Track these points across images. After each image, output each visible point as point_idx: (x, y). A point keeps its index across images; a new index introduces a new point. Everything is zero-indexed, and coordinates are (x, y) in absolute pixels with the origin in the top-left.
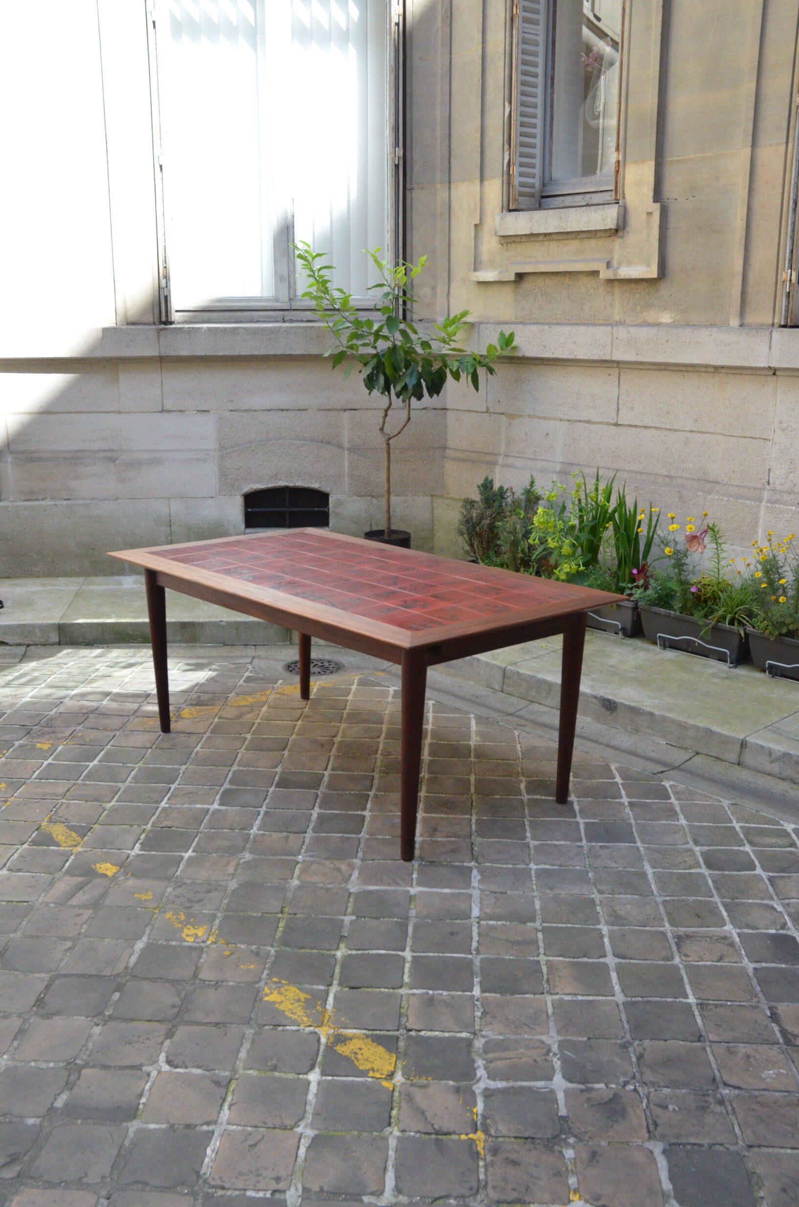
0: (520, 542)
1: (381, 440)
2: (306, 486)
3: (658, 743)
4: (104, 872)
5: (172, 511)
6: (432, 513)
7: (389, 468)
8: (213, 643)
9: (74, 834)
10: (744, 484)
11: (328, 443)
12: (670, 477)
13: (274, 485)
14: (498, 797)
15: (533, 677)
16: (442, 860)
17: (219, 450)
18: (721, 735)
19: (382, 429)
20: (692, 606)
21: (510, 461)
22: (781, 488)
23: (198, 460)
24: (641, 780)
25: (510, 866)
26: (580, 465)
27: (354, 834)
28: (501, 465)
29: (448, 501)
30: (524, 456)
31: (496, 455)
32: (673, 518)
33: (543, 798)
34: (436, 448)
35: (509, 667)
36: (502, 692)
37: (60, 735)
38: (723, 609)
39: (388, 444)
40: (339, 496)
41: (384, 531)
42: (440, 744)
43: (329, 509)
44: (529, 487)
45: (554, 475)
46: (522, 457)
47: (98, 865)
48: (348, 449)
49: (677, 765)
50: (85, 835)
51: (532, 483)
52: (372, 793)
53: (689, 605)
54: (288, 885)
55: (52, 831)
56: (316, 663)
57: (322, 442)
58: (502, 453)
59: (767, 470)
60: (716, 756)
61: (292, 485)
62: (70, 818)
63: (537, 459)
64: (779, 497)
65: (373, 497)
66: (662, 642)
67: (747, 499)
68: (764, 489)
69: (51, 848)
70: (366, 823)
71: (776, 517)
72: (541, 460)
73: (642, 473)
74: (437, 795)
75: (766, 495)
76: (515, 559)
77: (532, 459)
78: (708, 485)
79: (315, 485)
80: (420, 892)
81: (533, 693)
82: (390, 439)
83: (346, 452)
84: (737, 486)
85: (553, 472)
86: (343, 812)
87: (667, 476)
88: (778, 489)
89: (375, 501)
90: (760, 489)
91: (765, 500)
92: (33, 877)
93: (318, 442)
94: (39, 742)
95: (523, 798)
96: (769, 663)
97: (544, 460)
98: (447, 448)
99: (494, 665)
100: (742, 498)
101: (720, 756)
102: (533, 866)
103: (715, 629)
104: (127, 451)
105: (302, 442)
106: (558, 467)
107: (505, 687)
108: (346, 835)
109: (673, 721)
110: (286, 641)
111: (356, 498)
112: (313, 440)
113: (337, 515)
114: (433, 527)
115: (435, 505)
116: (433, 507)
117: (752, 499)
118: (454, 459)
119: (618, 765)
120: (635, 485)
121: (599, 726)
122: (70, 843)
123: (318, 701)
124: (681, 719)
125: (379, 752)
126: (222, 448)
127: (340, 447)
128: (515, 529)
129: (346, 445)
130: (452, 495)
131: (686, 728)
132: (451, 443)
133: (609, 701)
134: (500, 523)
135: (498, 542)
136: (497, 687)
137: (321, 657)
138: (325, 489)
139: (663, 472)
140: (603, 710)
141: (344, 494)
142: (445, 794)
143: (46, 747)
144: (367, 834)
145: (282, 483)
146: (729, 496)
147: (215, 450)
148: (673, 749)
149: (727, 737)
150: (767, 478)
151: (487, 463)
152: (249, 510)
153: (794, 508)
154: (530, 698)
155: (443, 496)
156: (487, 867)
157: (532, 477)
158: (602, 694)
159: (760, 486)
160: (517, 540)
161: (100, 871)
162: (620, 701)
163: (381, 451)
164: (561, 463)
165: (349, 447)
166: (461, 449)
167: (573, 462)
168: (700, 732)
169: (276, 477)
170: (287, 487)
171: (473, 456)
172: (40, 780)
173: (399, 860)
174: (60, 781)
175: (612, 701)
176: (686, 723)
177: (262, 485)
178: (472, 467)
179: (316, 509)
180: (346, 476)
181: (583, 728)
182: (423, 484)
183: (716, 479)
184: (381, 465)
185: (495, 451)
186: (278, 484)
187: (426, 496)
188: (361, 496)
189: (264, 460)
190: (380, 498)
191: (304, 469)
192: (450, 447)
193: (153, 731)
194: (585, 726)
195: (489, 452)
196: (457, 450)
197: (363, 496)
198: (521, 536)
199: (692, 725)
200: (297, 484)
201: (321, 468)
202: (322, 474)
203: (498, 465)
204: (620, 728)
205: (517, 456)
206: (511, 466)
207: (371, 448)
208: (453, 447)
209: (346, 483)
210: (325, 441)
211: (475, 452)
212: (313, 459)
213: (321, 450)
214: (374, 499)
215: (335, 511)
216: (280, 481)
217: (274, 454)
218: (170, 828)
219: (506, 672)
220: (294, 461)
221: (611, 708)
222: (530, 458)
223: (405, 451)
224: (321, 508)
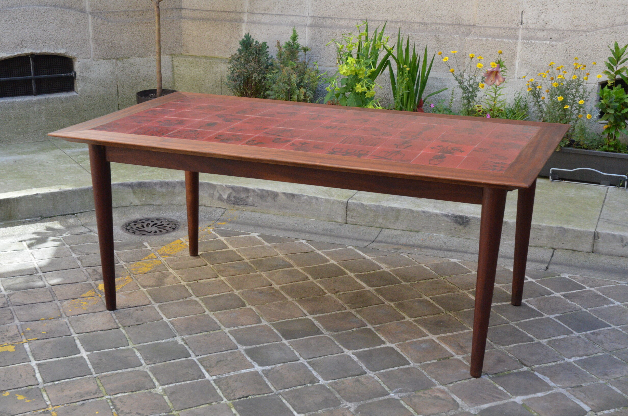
1: (121, 3)
2: (53, 52)
6: (173, 71)
7: (159, 30)
8: (30, 218)
10: (499, 26)
11: (70, 8)
12: (425, 24)
13: (20, 53)
14: (466, 310)
15: (379, 206)
18: (574, 231)
21: (256, 18)
22: (534, 26)
24: (545, 277)
25: (554, 364)
26: (332, 18)
27: (405, 364)
28: (247, 22)
29: (190, 59)
31: (240, 13)
33: (499, 304)
34: (172, 9)
35: (350, 201)
36: (346, 223)
40: (85, 61)
41: (156, 90)
43: (75, 74)
44: (291, 42)
45: (307, 28)
46: (269, 14)
48: (90, 13)
49: (548, 260)
51: (295, 38)
52: (370, 327)
57: (64, 7)
58: (246, 11)
59: (521, 13)
60: (571, 248)
61: (38, 52)
63: (285, 15)
64: (533, 34)
65: (117, 59)
67: (504, 37)
68: (519, 29)
70: (402, 353)
71: (531, 51)
72: (290, 15)
73: (396, 22)
74: (421, 318)
75: (520, 33)
77: (280, 15)
78: (463, 29)
79: (61, 51)
80: (524, 401)
81: (380, 220)
82: (159, 2)
83: (90, 16)
84: (493, 27)
85: (305, 26)
86: (372, 348)
87: (422, 23)
88: (531, 27)
89: (119, 63)
90: (515, 29)
91: (520, 37)
93: (60, 7)
96: (552, 170)
97: (293, 16)
98: (182, 8)
99: (335, 201)
100: (499, 37)
101: (575, 248)
102: (569, 360)
105: (45, 8)
106: (309, 21)
108: (401, 367)
111: (102, 60)
112: (55, 5)
113: (84, 79)
115: (175, 63)
116: (173, 65)
117: (509, 37)
118: (192, 19)
120: (392, 33)
123: (209, 256)
125: (326, 291)
127: (82, 11)
128: (290, 79)
129: (88, 9)
130: (191, 53)
131: (540, 230)
132: (187, 4)
133: (462, 217)
136: (340, 220)
137: (146, 216)
138: (70, 54)
139: (417, 19)
140: (456, 226)
141: (90, 58)
142: (426, 316)
143: (10, 349)
144: (416, 362)
145: (28, 51)
146: (487, 36)
149: (580, 232)
150: (521, 19)
151: (230, 21)
153: (548, 42)
154: (380, 226)
155: (182, 55)
156: (541, 368)
157: (294, 31)
159: (514, 26)
162: (472, 215)
163: (122, 13)
164: (311, 17)
165: (91, 11)
166: (199, 8)
167: (324, 16)
168: (554, 231)
169: (22, 44)
170: (32, 55)
171: (214, 15)
172: (52, 383)
173: (471, 378)
174: (75, 379)
175: (465, 217)
176: (540, 225)
177: (7, 54)
178: (214, 25)
179: (63, 75)
180: (91, 40)
181: (445, 243)
182: (164, 44)
183: (469, 23)
184: (124, 28)
185: (238, 10)
186: (24, 52)
187: (167, 55)
188: (106, 59)
189: (8, 28)
190: (123, 61)
191: (50, 35)
192: (185, 7)
193: (97, 311)
194: (445, 241)
195: (231, 11)
196: (194, 10)
197: (108, 59)
198: (296, 85)
199: (546, 226)
200: (43, 51)
201: (66, 34)
202: (68, 39)
203: (244, 22)
204: (474, 238)
205: (263, 13)
206: (259, 23)
207: (112, 12)
208: (189, 8)
209: (92, 47)
210: (67, 6)
211: (215, 11)
212: (57, 25)
213: (65, 15)
214: (118, 61)
215: (83, 76)
216: (26, 49)
217: (17, 21)
218: (247, 397)
219: (349, 205)
220: (39, 28)
221: (463, 222)
222: (278, 15)
223: (145, 13)
224: (68, 73)
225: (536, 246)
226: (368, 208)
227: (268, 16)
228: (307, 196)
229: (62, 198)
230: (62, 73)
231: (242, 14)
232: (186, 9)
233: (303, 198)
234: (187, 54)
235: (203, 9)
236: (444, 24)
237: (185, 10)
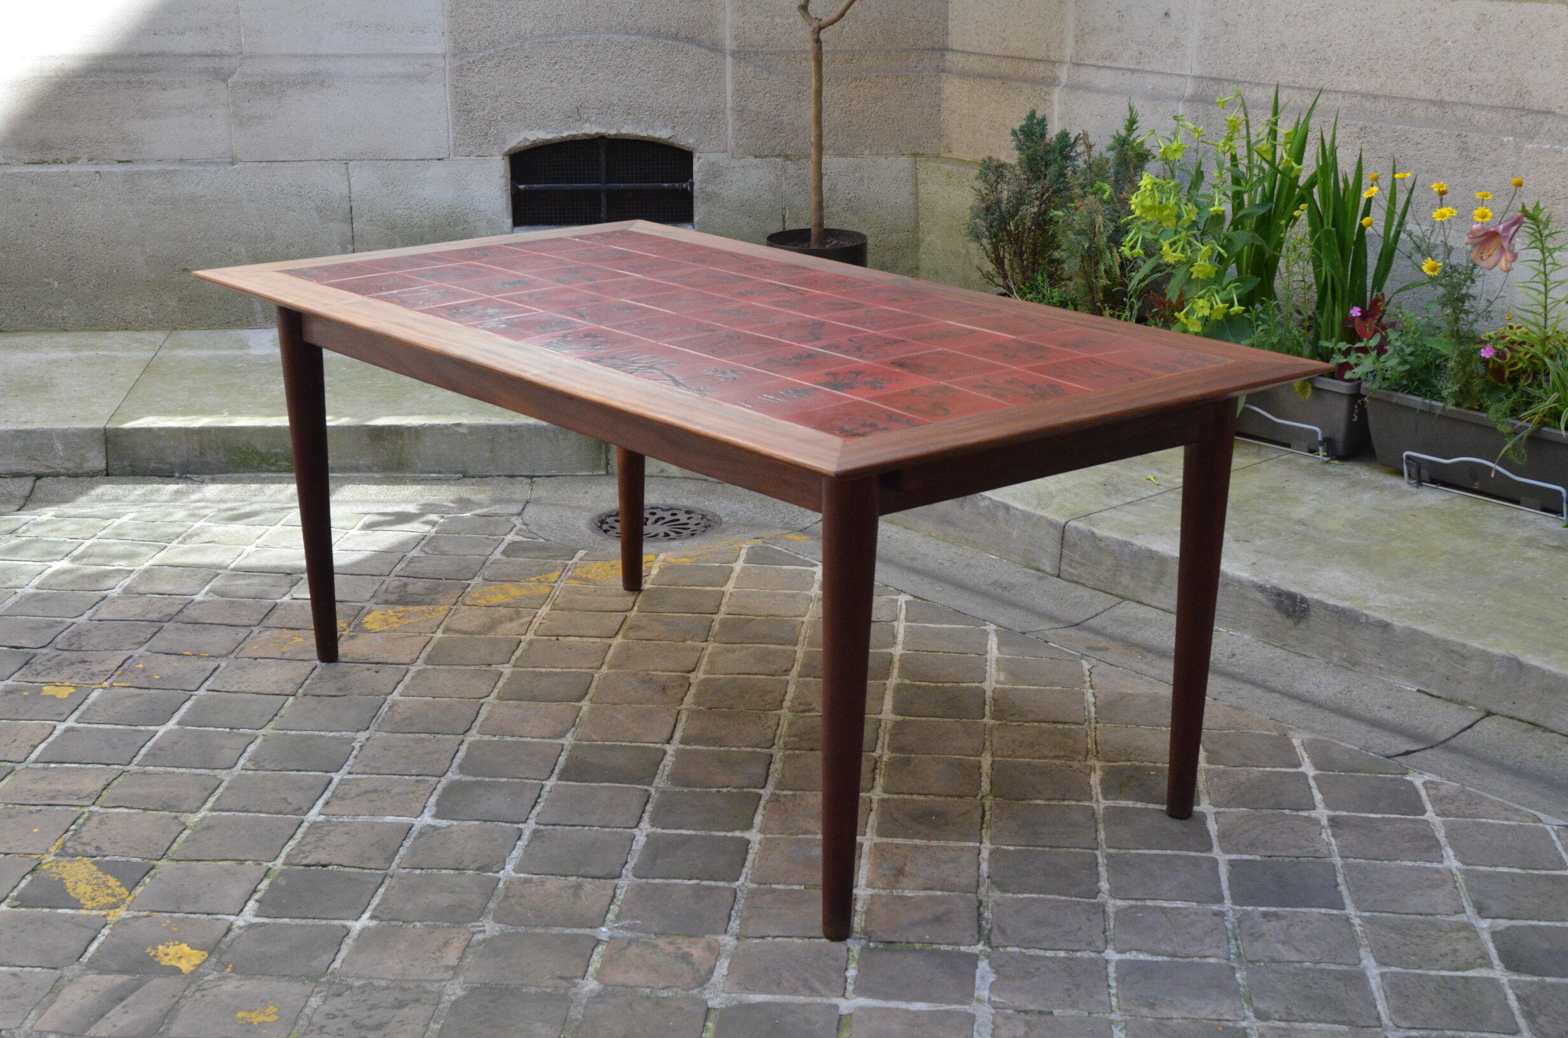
0: (1102, 252)
1: (804, 33)
2: (644, 134)
3: (1400, 690)
4: (174, 963)
5: (353, 190)
6: (916, 194)
7: (819, 92)
8: (439, 472)
9: (112, 881)
11: (690, 40)
12: (1441, 104)
13: (574, 133)
14: (1039, 802)
15: (1126, 544)
16: (911, 939)
17: (454, 55)
18: (1542, 674)
19: (804, 8)
20: (1482, 391)
21: (1085, 75)
23: (408, 77)
24: (1359, 771)
25: (1062, 954)
26: (1238, 82)
27: (723, 880)
28: (1065, 86)
29: (948, 167)
30: (1114, 64)
31: (1054, 63)
32: (1442, 193)
33: (1139, 805)
34: (923, 50)
35: (1072, 523)
36: (1059, 576)
37: (95, 668)
38: (1555, 396)
39: (818, 41)
40: (713, 157)
41: (810, 230)
42: (919, 687)
43: (692, 184)
44: (1123, 133)
45: (1181, 104)
46: (1111, 68)
47: (161, 948)
48: (733, 54)
49: (1443, 738)
50: (137, 884)
51: (1132, 123)
52: (766, 793)
53: (1477, 385)
54: (573, 990)
55: (64, 875)
56: (660, 514)
57: (676, 37)
58: (1068, 58)
60: (1532, 719)
61: (613, 132)
62: (106, 846)
63: (1143, 71)
65: (787, 157)
66: (1414, 471)
69: (60, 911)
70: (750, 857)
72: (1152, 72)
73: (1376, 97)
74: (906, 797)
76: (1091, 290)
77: (1133, 71)
78: (1528, 120)
79: (662, 133)
80: (861, 1008)
81: (1125, 580)
82: (821, 28)
83: (729, 59)
85: (1179, 99)
86: (703, 833)
87: (1433, 102)
89: (791, 167)
92: (14, 975)
93: (667, 37)
94: (48, 683)
95: (1095, 806)
97: (1159, 73)
98: (947, 49)
99: (1042, 519)
101: (1541, 720)
102: (1111, 955)
103: (1536, 440)
104: (252, 56)
105: (633, 38)
106: (1189, 89)
107: (1064, 567)
108: (705, 883)
109: (1434, 642)
110: (595, 467)
111: (751, 159)
112: (656, 34)
113: (709, 197)
114: (917, 223)
115: (921, 175)
116: (917, 179)
118: (963, 75)
119: (1307, 736)
120: (1361, 124)
121: (1269, 651)
122: (103, 900)
123: (658, 595)
124: (1453, 637)
125: (786, 704)
126: (460, 50)
127: (716, 48)
128: (1093, 224)
129: (729, 44)
130: (956, 154)
131: (1463, 657)
132: (956, 39)
133: (1292, 597)
134: (1060, 213)
135: (1056, 255)
136: (1048, 567)
137: (671, 501)
138: (685, 140)
139: (1425, 92)
140: (1279, 617)
141: (726, 151)
142: (926, 795)
143: (63, 693)
144: (752, 881)
145: (590, 129)
147: (444, 56)
148: (1435, 703)
149: (1556, 677)
151: (1033, 81)
152: (521, 187)
154: (1119, 590)
155: (938, 156)
156: (1012, 956)
157: (1131, 109)
158: (1275, 582)
160: (1097, 248)
161: (165, 961)
162: (1316, 596)
163: (804, 56)
164: (1196, 77)
165: (736, 49)
166: (978, 50)
167: (1223, 76)
168: (1496, 665)
169: (579, 114)
170: (601, 138)
171: (1005, 67)
172: (46, 765)
173: (818, 938)
174: (89, 766)
175: (1299, 597)
176: (1464, 646)
177: (548, 133)
178: (1001, 91)
179: (665, 185)
180: (729, 113)
181: (1234, 655)
182: (897, 128)
183: (1546, 105)
184: (805, 88)
185: (1053, 56)
186: (583, 132)
187: (903, 155)
188: (761, 156)
189: (552, 78)
190: (801, 161)
191: (639, 96)
192: (955, 47)
193: (300, 658)
194: (1237, 652)
195: (1040, 58)
196: (969, 53)
197: (766, 156)
198: (1105, 239)
199: (1477, 650)
200: (623, 131)
201: (674, 96)
202: (678, 107)
203: (1059, 85)
204: (1315, 655)
205: (1101, 64)
206: (1087, 88)
207: (782, 52)
208: (961, 48)
209: (730, 127)
210: (684, 36)
211: (1008, 57)
212: (657, 75)
213: (675, 55)
214: (789, 163)
215: (707, 190)
216: (588, 125)
217: (572, 64)
218: (324, 866)
219: (1067, 534)
220: (616, 80)
221: (1294, 611)
222: (1129, 70)
223: (856, 57)
224: (676, 182)
225: (1451, 700)
226: (1102, 545)
227: (1108, 73)
228: (990, 499)
229: (510, 439)
230: (663, 182)
231: (1057, 65)
232: (953, 50)
233: (982, 504)
234: (949, 155)
235: (987, 52)
236: (1483, 107)
237: (951, 52)
